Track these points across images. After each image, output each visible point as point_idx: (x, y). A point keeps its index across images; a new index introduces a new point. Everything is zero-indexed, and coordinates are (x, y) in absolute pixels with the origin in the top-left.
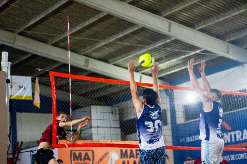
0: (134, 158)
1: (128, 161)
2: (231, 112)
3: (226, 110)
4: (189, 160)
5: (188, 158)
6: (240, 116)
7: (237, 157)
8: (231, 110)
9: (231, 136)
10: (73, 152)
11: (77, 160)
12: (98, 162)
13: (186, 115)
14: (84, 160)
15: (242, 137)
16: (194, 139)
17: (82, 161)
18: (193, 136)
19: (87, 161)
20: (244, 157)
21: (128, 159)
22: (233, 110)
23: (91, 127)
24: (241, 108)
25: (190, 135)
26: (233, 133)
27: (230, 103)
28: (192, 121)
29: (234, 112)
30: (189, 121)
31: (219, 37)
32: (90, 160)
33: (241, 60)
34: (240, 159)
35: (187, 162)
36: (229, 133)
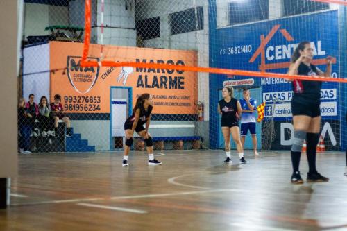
0: (154, 72)
1: (146, 76)
2: (295, 16)
3: (289, 12)
4: (231, 79)
5: (229, 76)
6: (307, 22)
8: (296, 14)
9: (292, 49)
10: (71, 58)
11: (77, 70)
12: (106, 75)
13: (231, 17)
14: (85, 71)
16: (240, 51)
17: (83, 73)
18: (239, 47)
19: (89, 73)
21: (147, 73)
22: (300, 13)
23: (96, 26)
24: (310, 11)
25: (234, 45)
27: (296, 5)
29: (300, 17)
30: (234, 26)
32: (93, 71)
35: (227, 82)
36: (289, 46)
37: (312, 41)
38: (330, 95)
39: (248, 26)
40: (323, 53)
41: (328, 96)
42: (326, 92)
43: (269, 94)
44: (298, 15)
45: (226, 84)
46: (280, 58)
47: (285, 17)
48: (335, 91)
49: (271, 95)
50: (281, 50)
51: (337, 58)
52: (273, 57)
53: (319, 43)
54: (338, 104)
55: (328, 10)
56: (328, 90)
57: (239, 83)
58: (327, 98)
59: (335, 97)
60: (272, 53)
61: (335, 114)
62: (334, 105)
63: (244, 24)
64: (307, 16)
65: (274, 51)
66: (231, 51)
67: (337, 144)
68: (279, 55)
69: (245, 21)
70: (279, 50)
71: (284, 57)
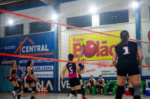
3: (32, 32)
4: (5, 60)
5: (5, 59)
7: (36, 61)
8: (37, 32)
9: (34, 48)
13: (6, 33)
15: (41, 49)
16: (10, 48)
18: (9, 46)
20: (41, 61)
25: (7, 45)
26: (35, 47)
28: (10, 36)
30: (8, 37)
33: (46, 3)
34: (38, 62)
35: (4, 62)
36: (32, 46)
37: (43, 45)
38: (50, 68)
39: (15, 37)
40: (48, 50)
41: (49, 69)
42: (49, 67)
43: (23, 67)
44: (37, 33)
45: (3, 63)
46: (28, 51)
47: (31, 34)
48: (53, 67)
49: (24, 68)
50: (29, 48)
51: (54, 53)
52: (25, 51)
53: (46, 45)
54: (54, 72)
55: (50, 32)
56: (50, 66)
57: (9, 62)
58: (49, 70)
59: (53, 69)
60: (25, 49)
61: (53, 77)
62: (52, 72)
63: (12, 36)
64: (41, 33)
65: (26, 48)
66: (6, 48)
67: (54, 90)
68: (28, 50)
69: (13, 35)
70: (28, 48)
71: (30, 51)
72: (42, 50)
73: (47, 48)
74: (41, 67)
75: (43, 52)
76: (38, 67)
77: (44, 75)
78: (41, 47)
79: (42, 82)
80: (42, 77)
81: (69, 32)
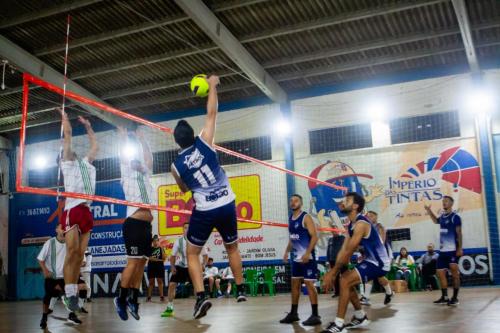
4: (30, 237)
5: (28, 234)
7: (93, 236)
15: (101, 213)
16: (39, 212)
18: (38, 209)
20: (102, 237)
25: (33, 207)
31: (94, 92)
34: (96, 238)
35: (26, 239)
40: (116, 214)
41: (120, 250)
42: (119, 247)
45: (25, 241)
53: (112, 206)
58: (118, 252)
66: (30, 212)
72: (104, 215)
73: (115, 212)
74: (103, 248)
75: (106, 218)
76: (98, 247)
77: (110, 263)
78: (102, 209)
79: (106, 276)
80: (105, 266)
81: (158, 179)
